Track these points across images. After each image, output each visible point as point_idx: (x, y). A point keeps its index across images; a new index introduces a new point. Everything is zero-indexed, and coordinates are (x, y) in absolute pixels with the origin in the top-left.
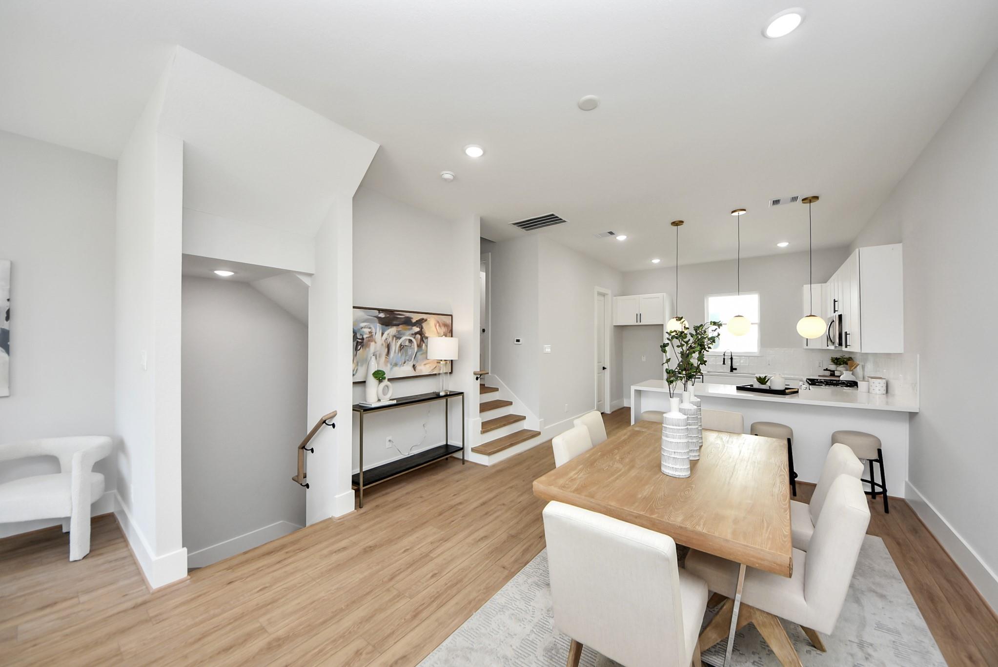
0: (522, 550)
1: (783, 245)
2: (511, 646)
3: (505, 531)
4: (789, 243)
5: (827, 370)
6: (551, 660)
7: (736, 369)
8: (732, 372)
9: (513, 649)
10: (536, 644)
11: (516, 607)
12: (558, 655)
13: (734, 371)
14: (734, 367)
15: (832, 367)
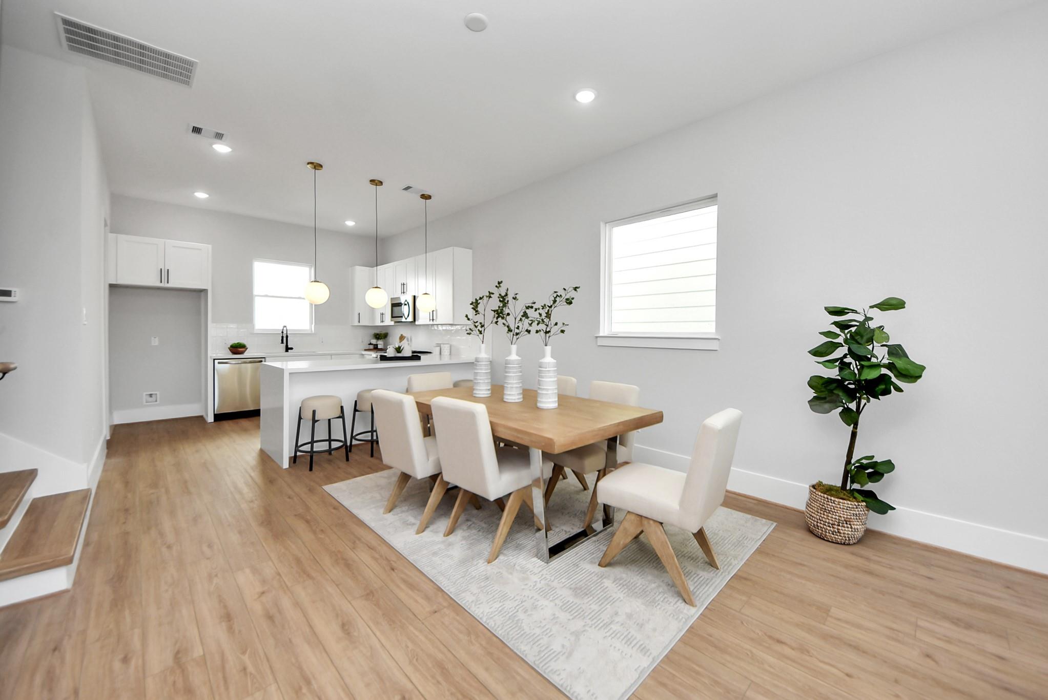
0: (410, 592)
1: (350, 223)
2: (569, 620)
3: (349, 602)
4: (356, 223)
5: (370, 344)
6: (587, 594)
7: (292, 349)
8: (288, 351)
9: (573, 619)
10: (568, 601)
11: (514, 608)
12: (583, 589)
13: (289, 351)
14: (289, 347)
15: (374, 341)
